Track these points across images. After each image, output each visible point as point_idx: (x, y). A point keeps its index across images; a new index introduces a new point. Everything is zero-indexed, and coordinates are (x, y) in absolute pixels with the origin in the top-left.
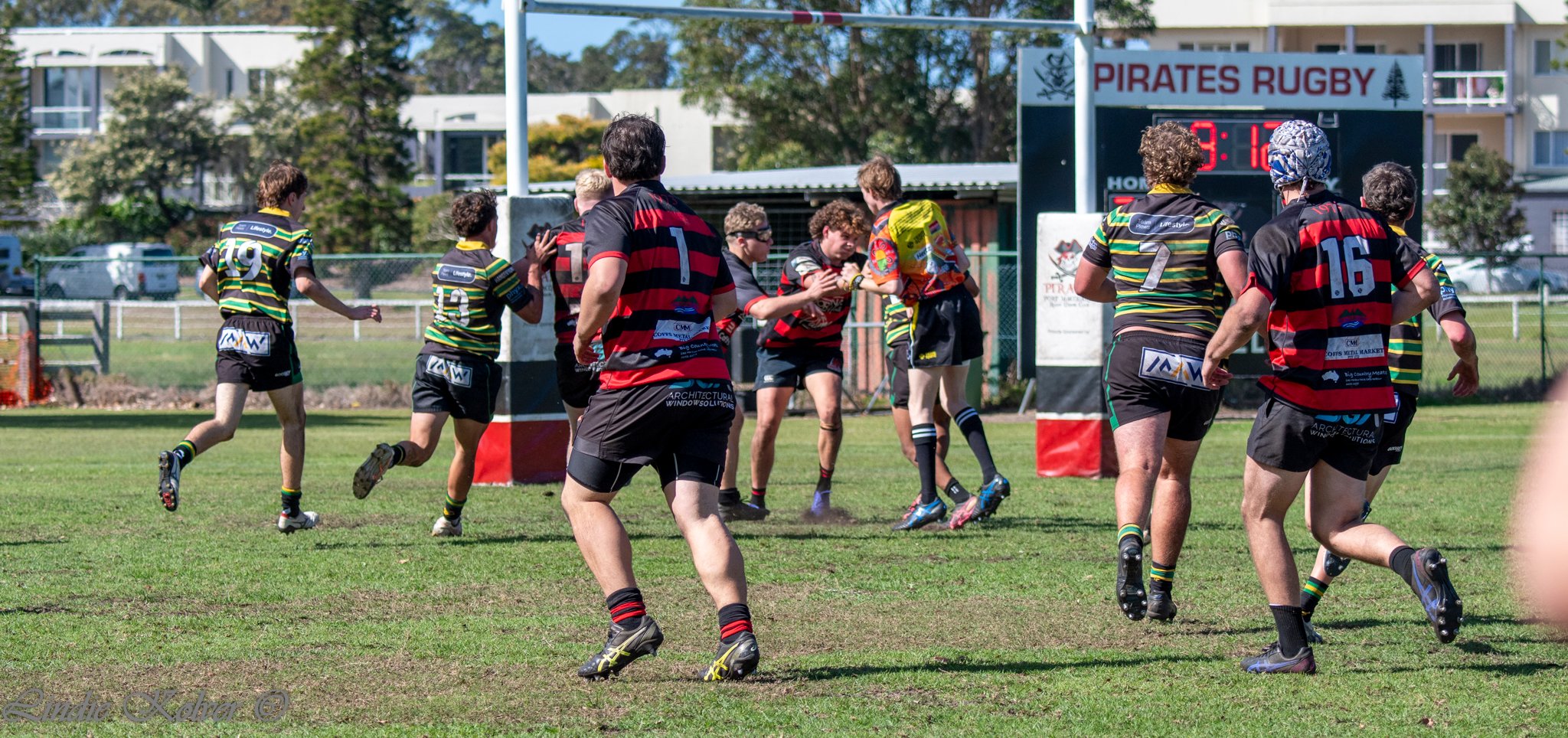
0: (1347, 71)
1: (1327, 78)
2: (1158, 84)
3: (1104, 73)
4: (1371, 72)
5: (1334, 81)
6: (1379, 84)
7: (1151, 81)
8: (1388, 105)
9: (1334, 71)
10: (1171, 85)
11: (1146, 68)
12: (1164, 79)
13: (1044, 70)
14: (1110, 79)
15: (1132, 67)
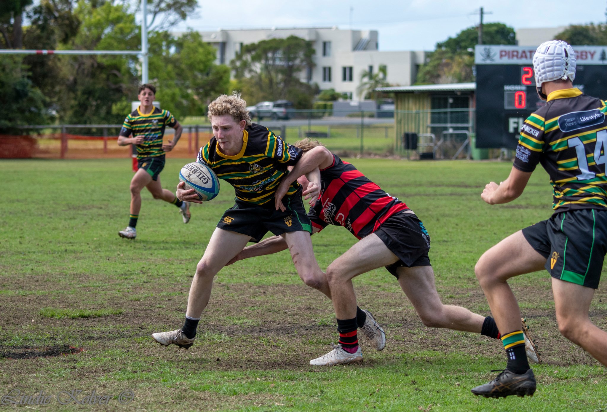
0: (586, 53)
1: (579, 55)
2: (522, 57)
3: (504, 53)
4: (595, 52)
5: (582, 55)
6: (597, 56)
7: (520, 55)
8: (600, 63)
9: (582, 52)
10: (526, 57)
11: (517, 52)
12: (524, 55)
13: (483, 52)
14: (505, 55)
15: (513, 52)
